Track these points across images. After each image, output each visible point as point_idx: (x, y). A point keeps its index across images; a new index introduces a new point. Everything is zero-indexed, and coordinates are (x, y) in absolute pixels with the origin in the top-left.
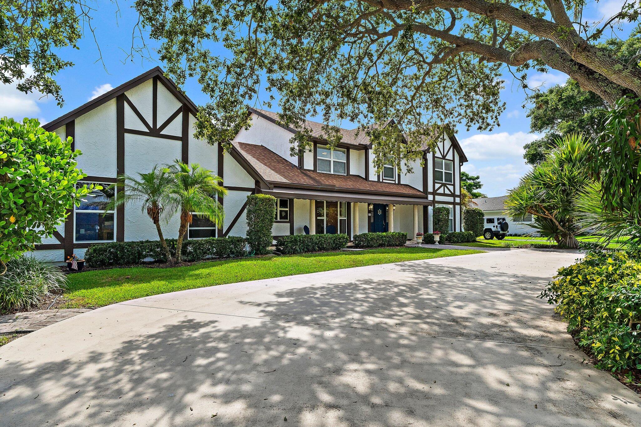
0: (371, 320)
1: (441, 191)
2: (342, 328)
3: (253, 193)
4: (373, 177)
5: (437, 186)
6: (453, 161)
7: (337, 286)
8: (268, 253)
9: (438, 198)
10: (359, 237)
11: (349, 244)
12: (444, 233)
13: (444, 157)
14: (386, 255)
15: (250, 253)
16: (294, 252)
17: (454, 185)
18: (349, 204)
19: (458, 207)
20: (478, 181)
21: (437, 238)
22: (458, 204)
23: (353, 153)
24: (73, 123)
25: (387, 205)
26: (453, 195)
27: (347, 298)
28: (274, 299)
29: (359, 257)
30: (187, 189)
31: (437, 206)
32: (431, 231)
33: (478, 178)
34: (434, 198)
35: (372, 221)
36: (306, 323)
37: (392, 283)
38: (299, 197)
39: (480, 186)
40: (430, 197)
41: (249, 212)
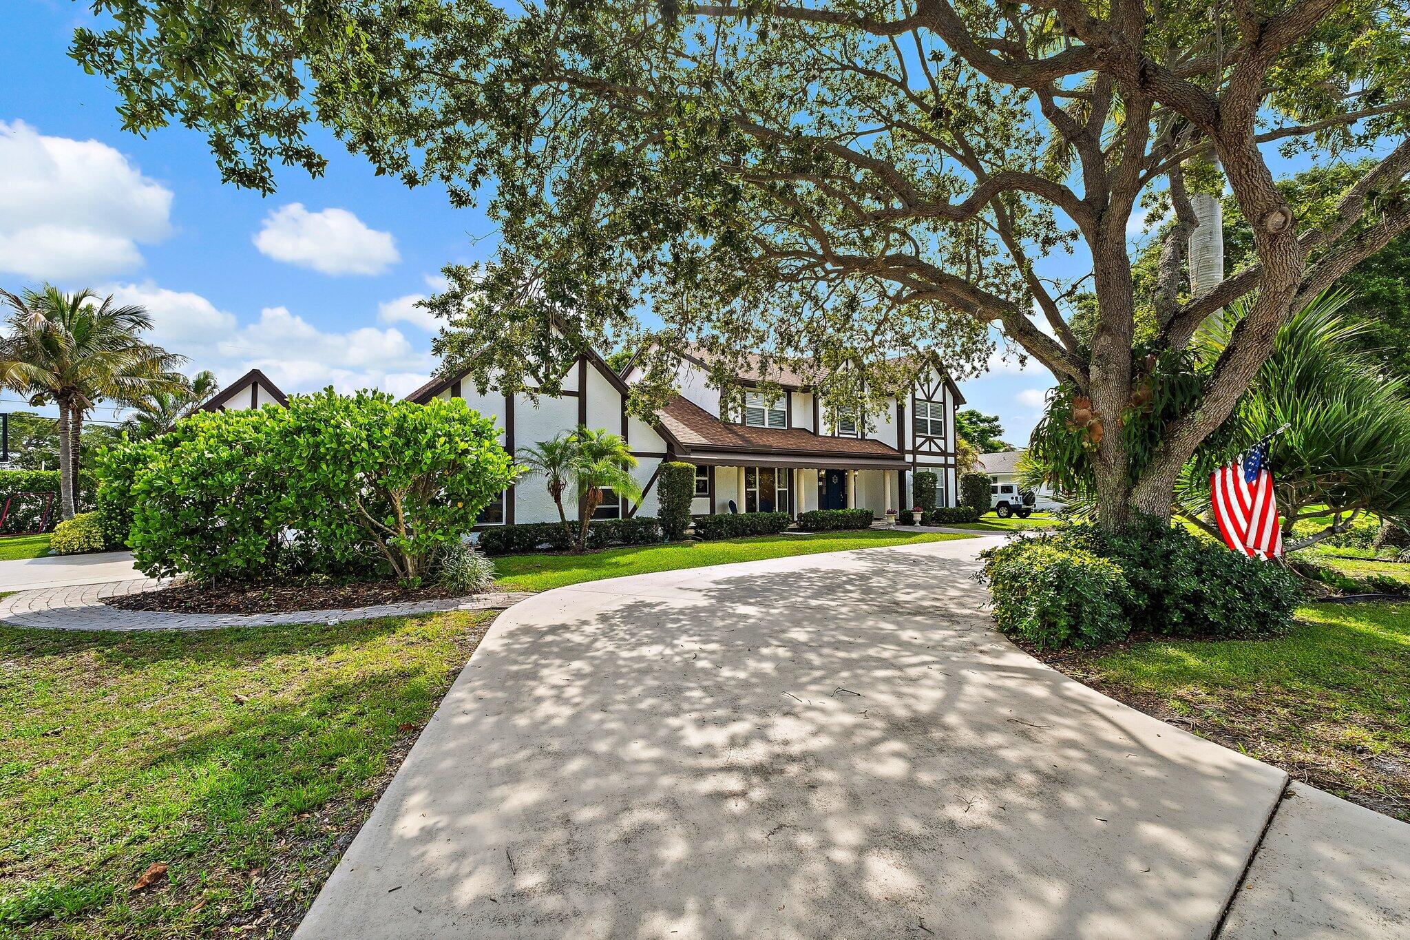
0: (814, 603)
1: (925, 448)
2: (786, 607)
3: (664, 461)
4: (824, 430)
5: (919, 441)
6: (944, 403)
7: (778, 575)
8: (686, 537)
9: (920, 459)
10: (806, 515)
11: (792, 526)
12: (929, 510)
13: (929, 399)
14: (841, 541)
15: (663, 539)
16: (718, 537)
17: (945, 439)
18: (791, 471)
19: (951, 471)
20: (996, 423)
21: (918, 517)
22: (951, 466)
23: (797, 399)
24: (459, 384)
25: (844, 471)
26: (944, 453)
27: (790, 585)
28: (713, 586)
29: (806, 543)
30: (596, 462)
31: (920, 470)
32: (910, 505)
33: (996, 419)
34: (915, 458)
35: (824, 492)
36: (751, 604)
37: (841, 572)
38: (724, 463)
39: (1000, 432)
40: (909, 458)
41: (661, 485)
